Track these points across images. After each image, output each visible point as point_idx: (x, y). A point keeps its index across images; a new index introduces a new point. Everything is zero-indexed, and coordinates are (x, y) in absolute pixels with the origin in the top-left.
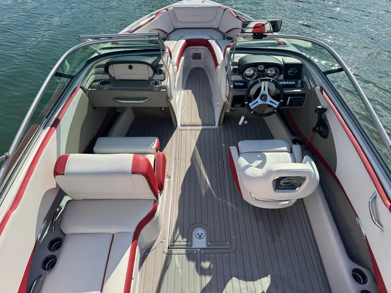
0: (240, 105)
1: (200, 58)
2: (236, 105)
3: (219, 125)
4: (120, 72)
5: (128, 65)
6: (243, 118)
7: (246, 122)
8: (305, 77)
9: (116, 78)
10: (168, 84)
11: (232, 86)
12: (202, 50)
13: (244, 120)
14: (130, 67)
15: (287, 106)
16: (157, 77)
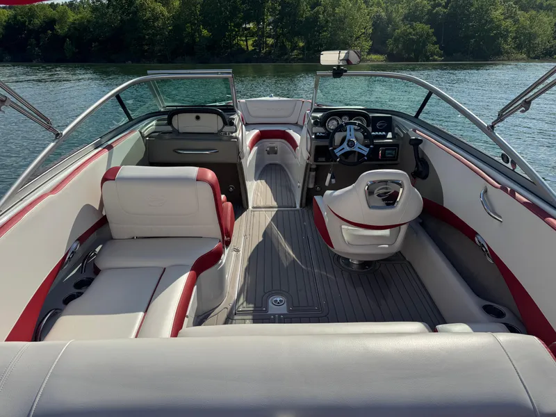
0: (324, 159)
1: (276, 153)
2: (320, 159)
3: (301, 206)
4: (185, 123)
5: (195, 115)
6: (329, 176)
7: (333, 181)
8: (396, 128)
9: (180, 131)
10: (240, 136)
11: (313, 136)
12: (278, 143)
13: (331, 178)
14: (198, 118)
15: (379, 160)
16: (227, 129)
